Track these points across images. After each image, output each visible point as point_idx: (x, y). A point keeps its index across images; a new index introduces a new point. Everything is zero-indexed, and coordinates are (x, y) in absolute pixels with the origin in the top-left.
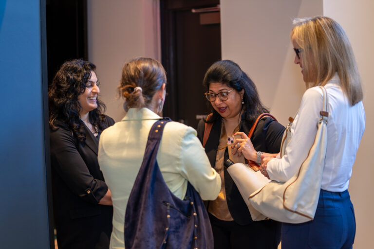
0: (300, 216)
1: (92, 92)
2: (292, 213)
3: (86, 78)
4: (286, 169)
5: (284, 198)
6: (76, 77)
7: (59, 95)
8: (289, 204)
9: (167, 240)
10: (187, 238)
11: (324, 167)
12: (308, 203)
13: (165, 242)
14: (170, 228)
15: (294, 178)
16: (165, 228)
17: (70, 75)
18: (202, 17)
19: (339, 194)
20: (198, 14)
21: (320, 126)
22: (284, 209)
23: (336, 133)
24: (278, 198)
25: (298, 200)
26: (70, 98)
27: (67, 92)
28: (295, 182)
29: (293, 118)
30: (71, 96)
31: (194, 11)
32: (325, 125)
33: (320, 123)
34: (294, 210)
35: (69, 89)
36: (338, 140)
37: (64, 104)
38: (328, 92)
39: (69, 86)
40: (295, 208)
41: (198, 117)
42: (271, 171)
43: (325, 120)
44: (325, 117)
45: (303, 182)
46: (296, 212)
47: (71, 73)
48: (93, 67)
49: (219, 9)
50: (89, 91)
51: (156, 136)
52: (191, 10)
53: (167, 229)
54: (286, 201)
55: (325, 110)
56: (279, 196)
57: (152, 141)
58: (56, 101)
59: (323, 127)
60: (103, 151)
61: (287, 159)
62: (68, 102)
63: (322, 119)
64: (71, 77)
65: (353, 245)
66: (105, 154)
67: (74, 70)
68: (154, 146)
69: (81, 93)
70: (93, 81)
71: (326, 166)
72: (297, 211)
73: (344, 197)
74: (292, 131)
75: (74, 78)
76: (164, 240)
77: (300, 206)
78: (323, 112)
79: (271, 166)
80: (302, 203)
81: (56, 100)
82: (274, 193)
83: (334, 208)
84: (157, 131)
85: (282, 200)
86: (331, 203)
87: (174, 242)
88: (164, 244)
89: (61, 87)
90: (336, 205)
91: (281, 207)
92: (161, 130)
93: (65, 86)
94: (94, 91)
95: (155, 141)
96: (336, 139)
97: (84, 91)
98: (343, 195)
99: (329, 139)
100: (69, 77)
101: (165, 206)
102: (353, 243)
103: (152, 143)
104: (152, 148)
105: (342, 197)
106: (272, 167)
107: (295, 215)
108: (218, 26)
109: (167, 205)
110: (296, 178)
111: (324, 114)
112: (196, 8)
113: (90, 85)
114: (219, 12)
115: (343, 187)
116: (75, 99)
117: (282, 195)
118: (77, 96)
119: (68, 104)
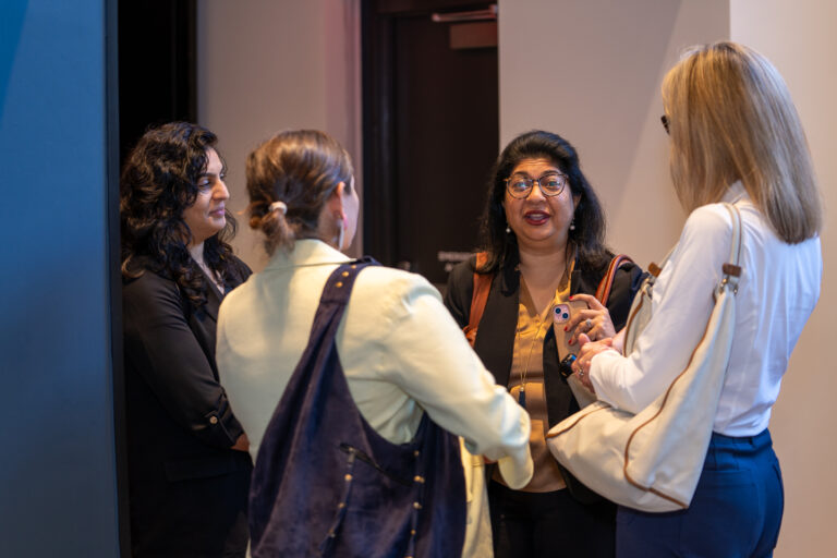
0: (659, 499)
1: (212, 198)
2: (641, 492)
3: (197, 170)
4: (633, 387)
5: (626, 456)
6: (174, 168)
7: (138, 212)
8: (637, 471)
9: (339, 531)
10: (392, 531)
11: (724, 386)
12: (679, 471)
13: (333, 536)
14: (348, 503)
15: (651, 410)
16: (338, 503)
17: (160, 164)
18: (455, 32)
19: (749, 439)
20: (445, 26)
21: (721, 298)
22: (625, 482)
23: (755, 312)
24: (614, 454)
25: (656, 464)
26: (164, 218)
27: (156, 206)
28: (654, 422)
29: (659, 266)
30: (165, 214)
31: (436, 18)
32: (732, 294)
33: (722, 290)
34: (647, 486)
35: (161, 197)
36: (757, 331)
37: (150, 232)
38: (744, 220)
39: (161, 190)
40: (650, 481)
41: (443, 256)
42: (599, 380)
43: (732, 284)
44: (733, 279)
45: (672, 426)
46: (652, 490)
47: (164, 161)
48: (210, 139)
49: (496, 15)
50: (205, 197)
51: (337, 295)
52: (429, 17)
53: (341, 505)
54: (631, 462)
55: (733, 262)
56: (616, 447)
57: (328, 307)
58: (132, 223)
59: (727, 301)
60: (226, 342)
61: (638, 363)
62: (160, 225)
63: (727, 282)
64: (165, 170)
65: (775, 551)
66: (229, 349)
67: (171, 152)
68: (329, 318)
69: (188, 204)
70: (213, 172)
71: (728, 384)
72: (655, 487)
73: (760, 446)
74: (656, 297)
75: (171, 171)
76: (332, 530)
77: (662, 477)
78: (730, 266)
79: (600, 369)
80: (668, 471)
81: (131, 221)
82: (605, 440)
83: (738, 468)
84: (340, 284)
85: (623, 459)
86: (730, 460)
87: (357, 538)
88: (330, 538)
89: (144, 194)
90: (742, 463)
91: (619, 475)
92: (349, 283)
93: (151, 190)
94: (217, 195)
95: (333, 307)
96: (754, 328)
97: (195, 199)
98: (758, 443)
99: (738, 326)
100: (160, 169)
101: (344, 455)
102: (774, 546)
103: (327, 311)
104: (324, 321)
105: (754, 447)
106: (603, 371)
107: (650, 496)
108: (493, 52)
109: (348, 453)
110: (657, 410)
111: (732, 271)
112: (441, 11)
113: (206, 182)
114: (494, 21)
115: (757, 426)
116: (177, 219)
117: (624, 448)
118: (181, 212)
119: (160, 229)
